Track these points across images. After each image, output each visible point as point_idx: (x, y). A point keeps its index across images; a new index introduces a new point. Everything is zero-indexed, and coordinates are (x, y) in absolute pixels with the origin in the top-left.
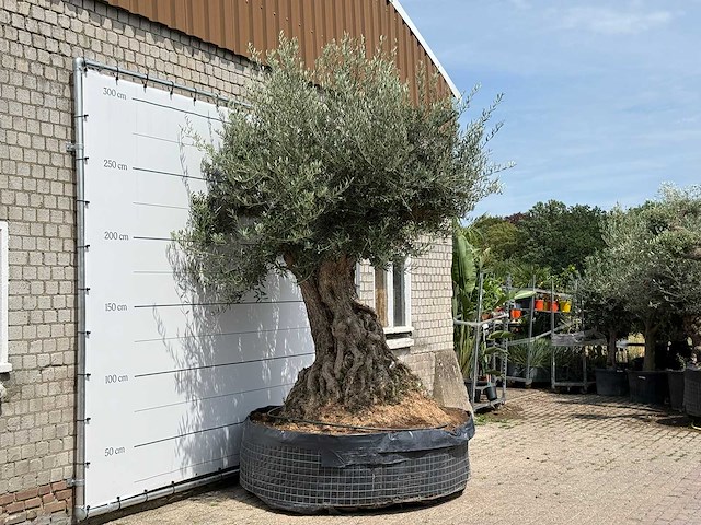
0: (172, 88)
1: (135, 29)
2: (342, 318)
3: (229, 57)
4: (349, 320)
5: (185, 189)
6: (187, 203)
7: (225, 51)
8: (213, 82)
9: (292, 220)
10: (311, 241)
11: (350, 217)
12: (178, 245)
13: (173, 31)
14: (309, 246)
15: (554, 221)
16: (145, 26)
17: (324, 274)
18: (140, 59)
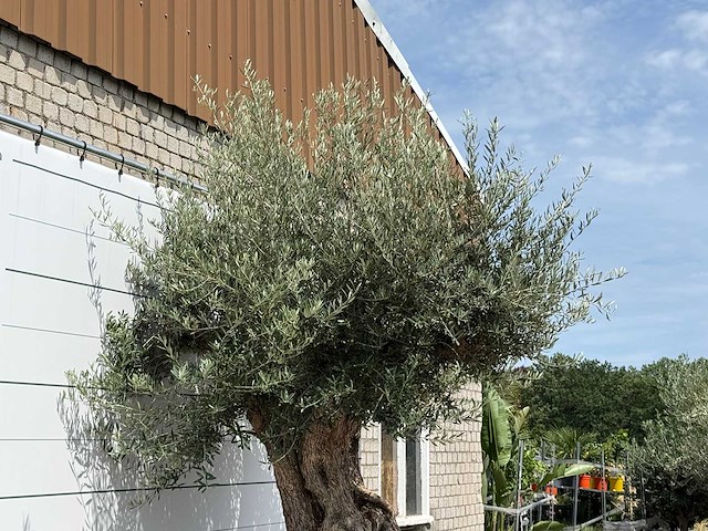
0: (84, 152)
1: (27, 59)
2: (338, 517)
3: (179, 119)
4: (349, 522)
5: (95, 311)
6: (98, 329)
7: (174, 109)
8: (152, 151)
9: (261, 356)
10: (291, 390)
11: (357, 353)
12: (77, 393)
13: (92, 69)
14: (287, 398)
15: (561, 376)
16: (45, 57)
17: (312, 443)
18: (33, 104)
